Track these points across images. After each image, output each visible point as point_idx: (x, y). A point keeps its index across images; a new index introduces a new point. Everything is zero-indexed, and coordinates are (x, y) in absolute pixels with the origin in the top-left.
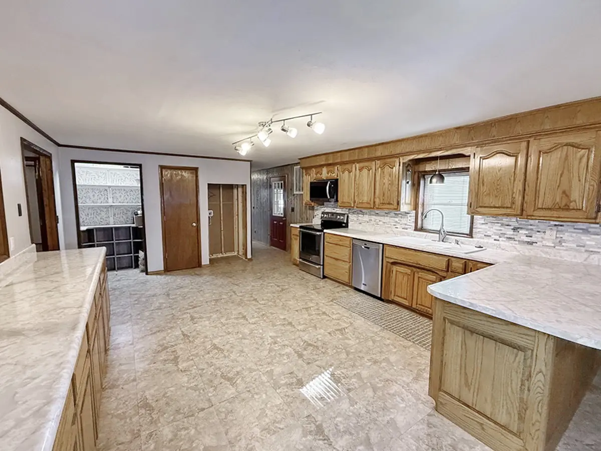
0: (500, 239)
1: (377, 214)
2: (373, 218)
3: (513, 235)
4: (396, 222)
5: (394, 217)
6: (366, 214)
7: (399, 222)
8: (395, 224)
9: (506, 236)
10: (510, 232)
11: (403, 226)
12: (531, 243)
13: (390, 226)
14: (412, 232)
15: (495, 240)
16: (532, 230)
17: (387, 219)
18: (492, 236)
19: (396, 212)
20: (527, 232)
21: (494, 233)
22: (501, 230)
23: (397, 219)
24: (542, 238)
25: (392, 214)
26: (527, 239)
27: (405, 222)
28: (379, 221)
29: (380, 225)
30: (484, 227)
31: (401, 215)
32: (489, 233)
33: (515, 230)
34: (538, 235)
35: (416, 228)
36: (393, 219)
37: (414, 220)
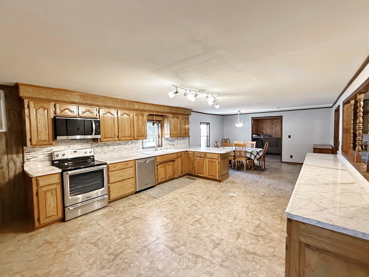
1: (119, 144)
2: (116, 147)
4: (132, 147)
5: (131, 144)
6: (110, 145)
7: (134, 146)
8: (132, 148)
10: (170, 142)
11: (136, 148)
12: (173, 145)
13: (129, 150)
14: (142, 150)
15: (167, 146)
17: (127, 146)
19: (132, 141)
22: (168, 142)
23: (132, 145)
25: (130, 143)
26: (173, 144)
27: (138, 146)
28: (122, 148)
29: (122, 151)
30: (165, 142)
31: (134, 143)
32: (166, 144)
33: (171, 141)
34: (174, 142)
35: (143, 148)
36: (131, 145)
37: (142, 144)
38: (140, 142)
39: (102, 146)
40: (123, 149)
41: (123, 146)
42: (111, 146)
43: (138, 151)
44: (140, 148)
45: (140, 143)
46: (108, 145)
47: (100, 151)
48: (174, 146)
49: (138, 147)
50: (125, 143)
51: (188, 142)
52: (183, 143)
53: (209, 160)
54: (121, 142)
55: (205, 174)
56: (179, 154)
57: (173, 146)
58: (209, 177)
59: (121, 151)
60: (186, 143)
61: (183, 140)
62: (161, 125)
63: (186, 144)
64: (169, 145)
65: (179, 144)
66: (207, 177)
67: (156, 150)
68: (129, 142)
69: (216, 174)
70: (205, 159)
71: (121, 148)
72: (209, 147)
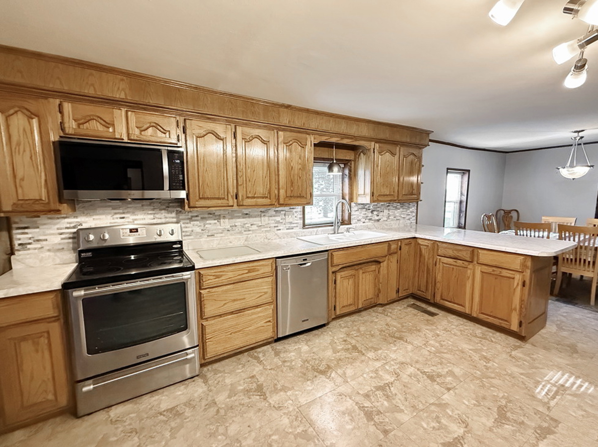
0: (366, 221)
2: (239, 222)
3: (371, 216)
4: (278, 222)
5: (274, 216)
6: (224, 218)
7: (281, 221)
8: (277, 225)
9: (368, 218)
10: (370, 214)
11: (288, 226)
12: (378, 220)
13: (269, 229)
14: (301, 230)
15: (363, 223)
16: (378, 211)
17: (265, 220)
18: (362, 220)
19: (277, 209)
20: (377, 213)
21: (363, 217)
22: (366, 214)
23: (278, 219)
24: (383, 215)
25: (272, 212)
26: (377, 218)
27: (291, 220)
28: (251, 225)
29: (253, 230)
30: (357, 213)
31: (284, 212)
32: (360, 218)
33: (372, 212)
34: (381, 214)
35: (304, 225)
36: (274, 218)
37: (302, 216)
38: (296, 212)
39: (202, 218)
40: (254, 227)
41: (256, 221)
42: (227, 220)
43: (292, 233)
44: (296, 225)
45: (296, 215)
46: (218, 218)
47: (198, 230)
48: (379, 223)
49: (291, 223)
50: (260, 213)
51: (414, 214)
52: (403, 216)
53: (486, 269)
54: (250, 210)
55: (467, 305)
56: (393, 246)
57: (376, 224)
58: (482, 317)
59: (249, 231)
60: (408, 217)
61: (401, 210)
62: (350, 171)
63: (409, 219)
64: (367, 221)
65: (392, 220)
66: (474, 315)
67: (335, 233)
68: (270, 211)
69: (510, 315)
70: (471, 266)
71: (249, 225)
72: (464, 228)
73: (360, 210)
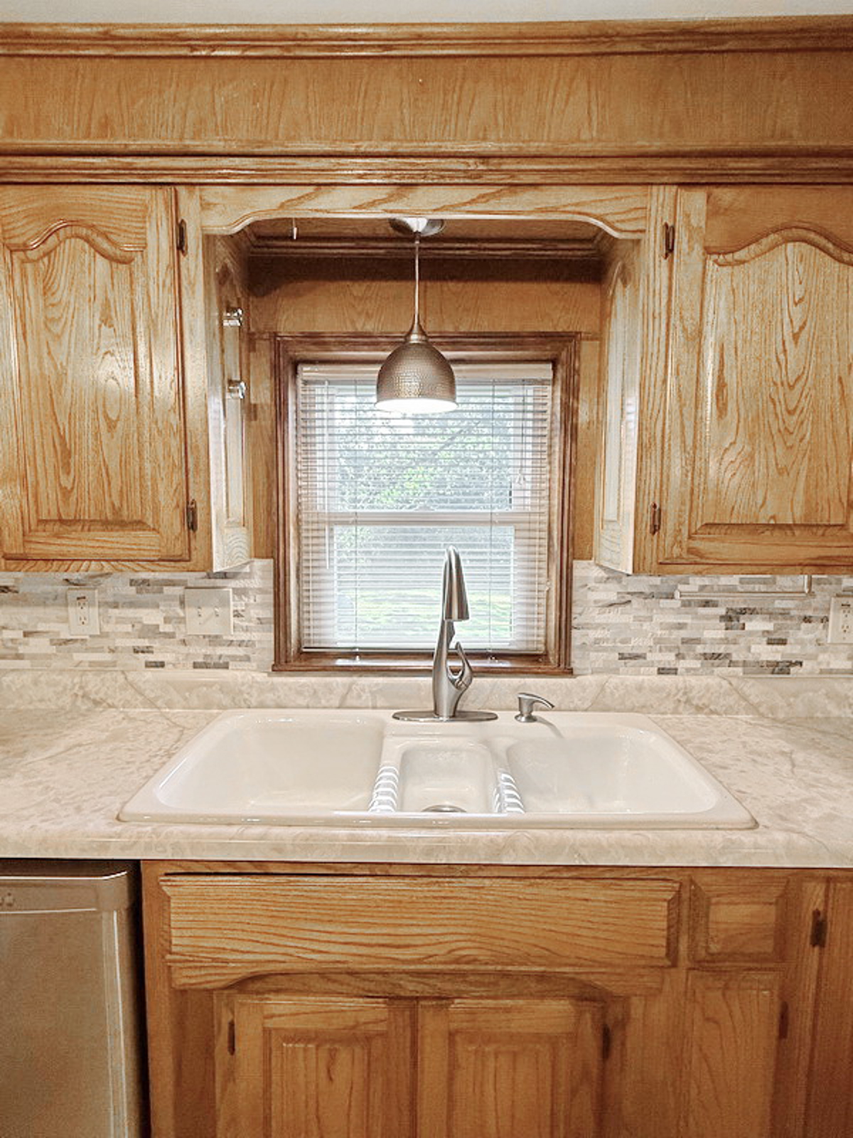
0: (682, 665)
3: (726, 641)
4: (152, 631)
5: (132, 605)
8: (144, 643)
9: (700, 649)
12: (781, 668)
13: (107, 657)
14: (261, 677)
15: (662, 671)
16: (785, 614)
18: (650, 657)
19: (143, 576)
20: (769, 626)
21: (658, 641)
22: (681, 626)
23: (151, 617)
24: (818, 643)
25: (119, 586)
26: (771, 654)
27: (213, 628)
28: (26, 634)
29: (33, 657)
31: (178, 591)
33: (732, 618)
34: (805, 634)
35: (282, 655)
36: (130, 613)
37: (269, 614)
38: (240, 592)
40: (39, 645)
41: (49, 620)
44: (241, 652)
48: (781, 682)
49: (214, 640)
54: (20, 575)
59: (19, 657)
64: (692, 663)
68: (106, 582)
71: (18, 635)
73: (636, 602)
